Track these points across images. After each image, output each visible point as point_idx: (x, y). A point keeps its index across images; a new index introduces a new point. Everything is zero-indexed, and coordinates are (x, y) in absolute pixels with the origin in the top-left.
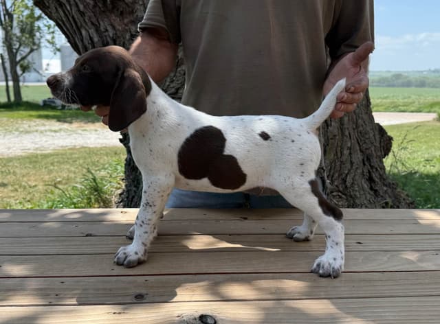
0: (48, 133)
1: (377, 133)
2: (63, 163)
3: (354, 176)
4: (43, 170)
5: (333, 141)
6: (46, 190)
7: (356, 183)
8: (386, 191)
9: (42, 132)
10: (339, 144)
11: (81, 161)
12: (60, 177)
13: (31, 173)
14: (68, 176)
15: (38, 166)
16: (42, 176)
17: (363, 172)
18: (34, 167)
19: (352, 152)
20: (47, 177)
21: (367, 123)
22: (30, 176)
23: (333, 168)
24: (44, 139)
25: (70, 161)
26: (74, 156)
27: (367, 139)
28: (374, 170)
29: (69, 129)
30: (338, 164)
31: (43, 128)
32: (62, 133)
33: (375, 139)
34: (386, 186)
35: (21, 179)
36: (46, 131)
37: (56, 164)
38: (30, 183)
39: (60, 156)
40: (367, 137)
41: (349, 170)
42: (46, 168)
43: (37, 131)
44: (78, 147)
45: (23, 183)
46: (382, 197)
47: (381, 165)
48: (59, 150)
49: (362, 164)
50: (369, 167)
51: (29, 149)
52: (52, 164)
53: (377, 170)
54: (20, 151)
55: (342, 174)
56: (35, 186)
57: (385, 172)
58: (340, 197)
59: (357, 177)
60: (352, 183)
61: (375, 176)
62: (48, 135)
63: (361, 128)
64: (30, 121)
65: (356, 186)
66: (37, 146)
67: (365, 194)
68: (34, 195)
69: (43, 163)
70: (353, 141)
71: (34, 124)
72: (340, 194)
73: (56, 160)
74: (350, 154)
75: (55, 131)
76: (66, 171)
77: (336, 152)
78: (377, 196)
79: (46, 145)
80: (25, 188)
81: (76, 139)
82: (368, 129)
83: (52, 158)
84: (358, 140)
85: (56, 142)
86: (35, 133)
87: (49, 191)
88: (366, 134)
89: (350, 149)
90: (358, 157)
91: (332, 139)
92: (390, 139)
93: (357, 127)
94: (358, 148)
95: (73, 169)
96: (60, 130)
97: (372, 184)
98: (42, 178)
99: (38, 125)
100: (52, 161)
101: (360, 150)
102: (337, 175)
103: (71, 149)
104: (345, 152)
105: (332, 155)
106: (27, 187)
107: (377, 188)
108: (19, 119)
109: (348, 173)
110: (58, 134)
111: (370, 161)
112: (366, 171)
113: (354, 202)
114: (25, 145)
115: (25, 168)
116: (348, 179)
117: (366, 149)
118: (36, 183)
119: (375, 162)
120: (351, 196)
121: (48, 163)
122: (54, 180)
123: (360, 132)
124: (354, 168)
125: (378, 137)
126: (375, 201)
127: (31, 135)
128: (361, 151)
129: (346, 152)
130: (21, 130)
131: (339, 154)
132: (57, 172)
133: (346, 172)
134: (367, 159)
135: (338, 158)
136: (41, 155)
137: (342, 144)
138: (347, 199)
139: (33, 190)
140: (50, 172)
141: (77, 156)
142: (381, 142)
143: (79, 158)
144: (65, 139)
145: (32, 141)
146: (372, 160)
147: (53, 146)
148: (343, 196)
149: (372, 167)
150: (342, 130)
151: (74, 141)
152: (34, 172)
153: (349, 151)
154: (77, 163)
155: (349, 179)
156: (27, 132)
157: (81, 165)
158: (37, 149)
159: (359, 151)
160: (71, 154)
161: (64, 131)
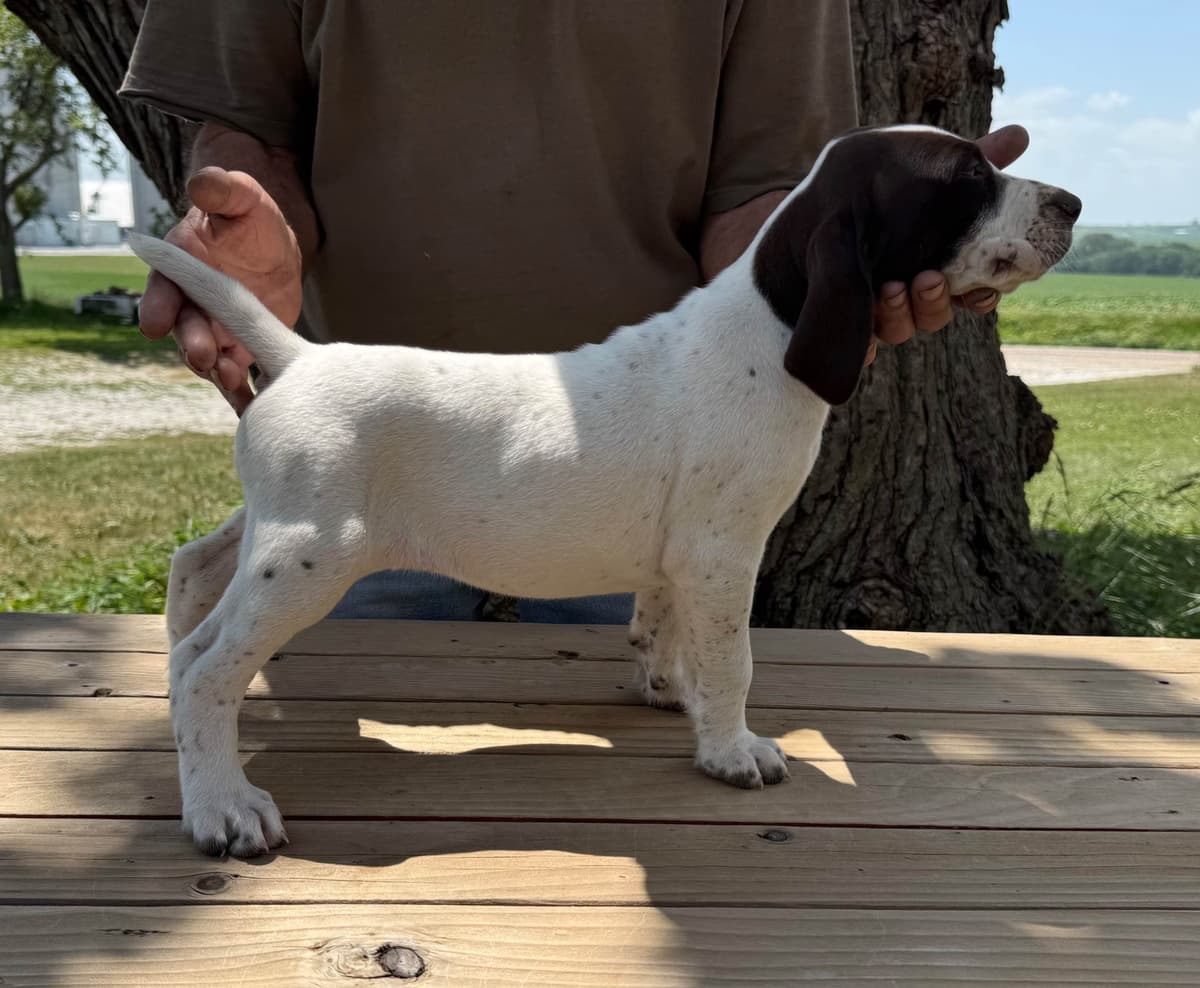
0: (94, 392)
1: (1010, 406)
2: (126, 477)
3: (931, 533)
4: (71, 495)
5: (873, 427)
6: (74, 553)
7: (935, 553)
8: (1023, 578)
9: (76, 389)
10: (893, 438)
11: (177, 473)
12: (114, 515)
13: (37, 502)
14: (137, 514)
15: (56, 485)
16: (66, 513)
17: (959, 520)
18: (47, 487)
19: (929, 462)
20: (79, 516)
21: (981, 376)
22: (33, 512)
23: (868, 507)
24: (82, 408)
25: (147, 472)
26: (156, 458)
27: (977, 422)
28: (993, 516)
29: (151, 380)
30: (885, 495)
31: (78, 378)
32: (133, 393)
33: (1004, 424)
34: (1025, 562)
35: (7, 518)
36: (88, 386)
37: (106, 479)
38: (31, 531)
39: (120, 457)
40: (978, 416)
41: (918, 516)
42: (78, 489)
43: (62, 385)
44: (174, 434)
45: (12, 532)
46: (1010, 594)
47: (1015, 501)
48: (121, 440)
49: (956, 499)
50: (978, 507)
51: (40, 436)
52: (97, 480)
53: (1001, 515)
54: (12, 440)
55: (894, 528)
56: (44, 540)
57: (1026, 521)
58: (886, 593)
59: (940, 537)
60: (925, 554)
61: (994, 533)
62: (92, 398)
63: (961, 391)
64: (46, 356)
65: (935, 562)
66: (61, 428)
67: (960, 585)
68: (39, 566)
69: (72, 476)
70: (934, 429)
71: (56, 365)
72: (885, 584)
73: (107, 468)
74: (924, 466)
75: (113, 387)
76: (132, 500)
77: (883, 462)
78: (997, 593)
79: (86, 425)
80: (16, 544)
81: (169, 410)
82: (983, 393)
83: (97, 462)
84: (949, 426)
85: (115, 417)
86: (58, 392)
87: (82, 555)
88: (975, 408)
89: (925, 452)
90: (946, 476)
91: (870, 422)
92: (1050, 424)
93: (950, 387)
94: (948, 449)
95: (152, 494)
96: (128, 383)
97: (984, 558)
98: (66, 519)
99: (66, 368)
100: (95, 472)
101: (955, 455)
102: (879, 528)
103: (155, 438)
104: (908, 461)
105: (870, 470)
106: (24, 541)
107: (996, 569)
108: (15, 352)
109: (913, 524)
110: (120, 395)
111: (983, 489)
112: (967, 517)
113: (926, 607)
114: (28, 424)
115: (22, 488)
116: (912, 542)
117: (975, 453)
118: (51, 531)
119: (996, 490)
120: (917, 592)
121: (84, 475)
122: (99, 525)
123: (959, 404)
124: (932, 508)
125: (1012, 417)
126: (988, 606)
127: (47, 396)
128: (958, 459)
129: (911, 461)
130: (20, 380)
131: (890, 467)
132: (108, 502)
133: (909, 520)
134: (975, 482)
135: (886, 480)
136: (70, 453)
137: (900, 437)
138: (905, 602)
139: (40, 550)
140: (89, 501)
141: (165, 457)
142: (1019, 431)
143: (171, 465)
144: (140, 408)
145: (48, 412)
146: (987, 486)
147: (105, 429)
148: (894, 591)
149: (987, 507)
150: (902, 394)
151: (164, 417)
152: (43, 499)
153: (919, 459)
154: (165, 477)
155: (915, 543)
156: (36, 388)
157: (175, 485)
158: (61, 436)
159: (950, 460)
160: (150, 453)
161: (138, 387)
